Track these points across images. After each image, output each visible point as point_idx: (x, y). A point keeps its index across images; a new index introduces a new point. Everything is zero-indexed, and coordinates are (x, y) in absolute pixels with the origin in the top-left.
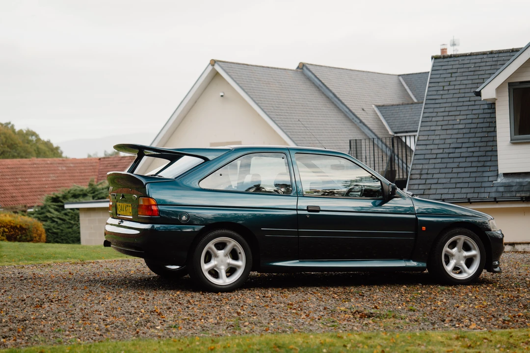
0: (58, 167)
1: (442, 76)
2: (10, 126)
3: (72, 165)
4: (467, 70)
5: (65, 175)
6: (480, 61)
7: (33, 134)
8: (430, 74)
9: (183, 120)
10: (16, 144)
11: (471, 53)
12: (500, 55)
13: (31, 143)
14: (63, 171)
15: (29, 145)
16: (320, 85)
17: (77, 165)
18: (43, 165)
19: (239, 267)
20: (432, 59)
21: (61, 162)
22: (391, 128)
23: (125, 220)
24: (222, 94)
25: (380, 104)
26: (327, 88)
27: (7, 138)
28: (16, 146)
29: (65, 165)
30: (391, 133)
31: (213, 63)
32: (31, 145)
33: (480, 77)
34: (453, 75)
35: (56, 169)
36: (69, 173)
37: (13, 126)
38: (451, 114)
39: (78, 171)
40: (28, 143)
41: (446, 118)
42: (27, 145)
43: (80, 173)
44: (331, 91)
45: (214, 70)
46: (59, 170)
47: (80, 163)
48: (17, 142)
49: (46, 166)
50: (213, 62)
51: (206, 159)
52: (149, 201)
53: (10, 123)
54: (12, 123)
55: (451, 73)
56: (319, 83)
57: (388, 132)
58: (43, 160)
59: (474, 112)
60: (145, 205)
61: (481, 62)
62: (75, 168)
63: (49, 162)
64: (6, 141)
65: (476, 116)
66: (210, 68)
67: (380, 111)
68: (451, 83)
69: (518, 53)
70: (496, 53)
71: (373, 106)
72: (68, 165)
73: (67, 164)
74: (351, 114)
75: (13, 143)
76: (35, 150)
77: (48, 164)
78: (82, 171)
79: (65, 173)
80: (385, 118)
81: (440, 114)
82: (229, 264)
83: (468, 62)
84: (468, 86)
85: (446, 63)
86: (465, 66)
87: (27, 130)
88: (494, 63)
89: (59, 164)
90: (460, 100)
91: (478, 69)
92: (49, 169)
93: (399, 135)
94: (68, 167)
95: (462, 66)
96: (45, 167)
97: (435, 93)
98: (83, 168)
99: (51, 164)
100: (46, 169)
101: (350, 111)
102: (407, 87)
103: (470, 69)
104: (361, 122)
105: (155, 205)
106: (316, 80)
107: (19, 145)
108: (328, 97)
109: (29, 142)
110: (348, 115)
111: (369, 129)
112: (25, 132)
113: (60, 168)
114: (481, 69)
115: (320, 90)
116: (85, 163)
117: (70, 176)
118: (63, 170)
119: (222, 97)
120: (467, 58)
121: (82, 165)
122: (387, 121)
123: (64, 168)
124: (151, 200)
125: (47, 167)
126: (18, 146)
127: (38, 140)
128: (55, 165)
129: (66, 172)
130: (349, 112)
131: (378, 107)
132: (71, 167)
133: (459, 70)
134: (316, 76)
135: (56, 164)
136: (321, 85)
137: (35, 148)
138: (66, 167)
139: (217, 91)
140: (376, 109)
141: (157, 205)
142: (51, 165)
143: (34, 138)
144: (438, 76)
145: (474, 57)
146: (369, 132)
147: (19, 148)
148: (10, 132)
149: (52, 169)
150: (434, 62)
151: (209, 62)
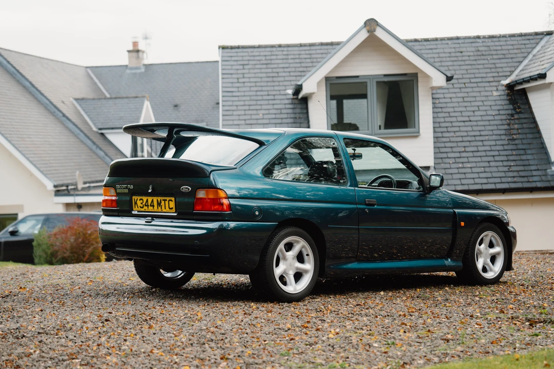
1: (234, 67)
4: (258, 62)
6: (269, 53)
8: (220, 63)
11: (259, 45)
12: (290, 49)
16: (13, 72)
19: (306, 271)
20: (219, 48)
22: (94, 124)
23: (156, 218)
25: (77, 97)
26: (23, 76)
30: (95, 129)
33: (274, 70)
34: (245, 67)
38: (252, 108)
41: (247, 112)
44: (27, 80)
51: (261, 143)
52: (217, 193)
55: (243, 65)
56: (13, 70)
57: (91, 128)
59: (276, 107)
60: (209, 199)
61: (272, 55)
65: (279, 111)
67: (80, 105)
68: (245, 76)
69: (338, 47)
70: (284, 47)
71: (71, 99)
74: (52, 107)
80: (86, 113)
81: (240, 108)
82: (297, 268)
83: (258, 54)
84: (263, 79)
85: (235, 54)
86: (256, 58)
88: (284, 57)
90: (258, 93)
91: (269, 62)
93: (103, 131)
95: (252, 58)
97: (230, 85)
101: (51, 102)
102: (97, 81)
103: (262, 62)
104: (64, 115)
105: (225, 198)
106: (9, 66)
108: (24, 87)
110: (48, 107)
111: (74, 124)
114: (273, 62)
115: (14, 78)
120: (256, 50)
122: (88, 116)
124: (219, 191)
130: (50, 105)
131: (76, 100)
133: (251, 62)
134: (8, 62)
136: (15, 72)
140: (75, 102)
141: (228, 197)
144: (230, 67)
145: (263, 49)
146: (74, 127)
150: (222, 52)
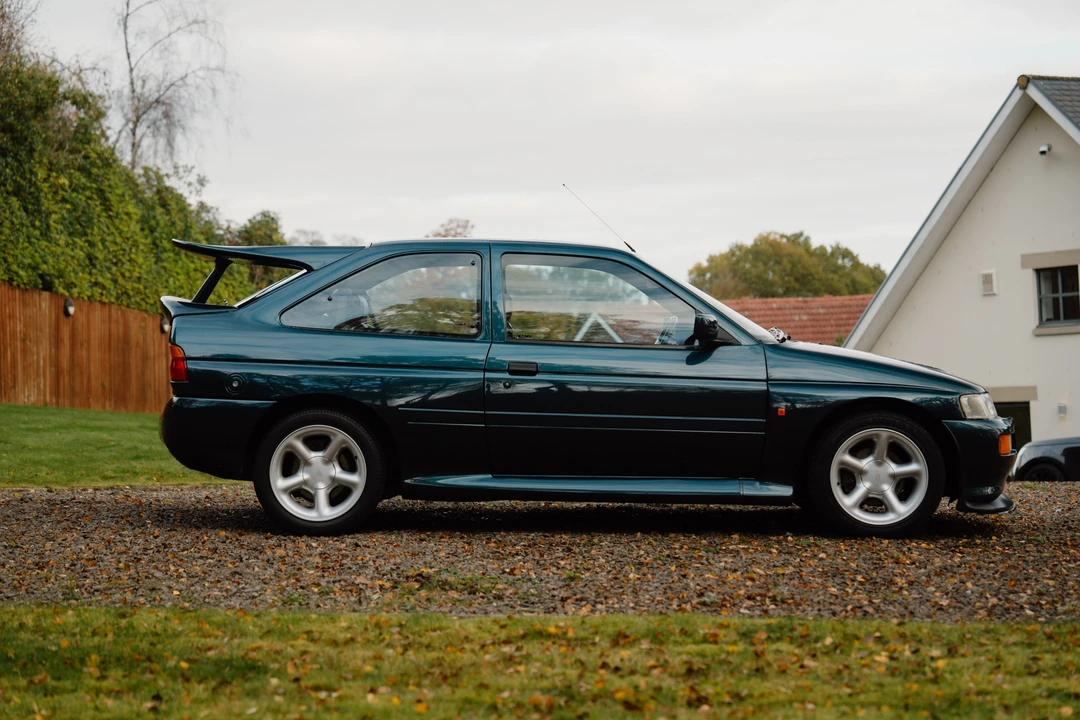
0: (792, 314)
2: (802, 239)
3: (821, 311)
5: (806, 330)
7: (847, 254)
9: (965, 208)
10: (811, 275)
13: (840, 273)
14: (800, 324)
15: (836, 277)
17: (832, 310)
18: (762, 312)
19: (354, 486)
21: (801, 305)
24: (1044, 148)
27: (794, 265)
28: (810, 278)
29: (808, 311)
31: (1024, 83)
32: (841, 277)
35: (789, 318)
36: (813, 326)
37: (807, 239)
39: (832, 322)
40: (835, 272)
42: (831, 276)
43: (837, 326)
45: (1026, 98)
46: (794, 321)
47: (838, 307)
48: (813, 271)
49: (769, 312)
50: (1025, 81)
51: (309, 269)
53: (801, 234)
54: (806, 234)
58: (763, 303)
62: (827, 317)
63: (775, 306)
64: (792, 269)
66: (1019, 93)
72: (814, 311)
73: (813, 308)
75: (805, 272)
76: (847, 286)
77: (773, 309)
78: (842, 322)
79: (805, 327)
82: (334, 479)
87: (834, 245)
89: (795, 308)
92: (773, 318)
94: (813, 314)
96: (767, 315)
98: (844, 316)
99: (779, 309)
100: (768, 318)
105: (182, 359)
107: (816, 276)
109: (837, 269)
112: (829, 250)
113: (797, 318)
116: (850, 306)
117: (814, 333)
118: (801, 320)
119: (1043, 156)
121: (844, 310)
123: (805, 318)
124: (175, 348)
125: (770, 315)
126: (814, 279)
127: (857, 264)
128: (787, 312)
129: (809, 324)
132: (820, 314)
135: (790, 309)
137: (848, 282)
138: (808, 314)
139: (1035, 141)
141: (185, 359)
142: (779, 312)
143: (848, 263)
147: (816, 282)
148: (801, 250)
149: (781, 318)
151: (1015, 82)
